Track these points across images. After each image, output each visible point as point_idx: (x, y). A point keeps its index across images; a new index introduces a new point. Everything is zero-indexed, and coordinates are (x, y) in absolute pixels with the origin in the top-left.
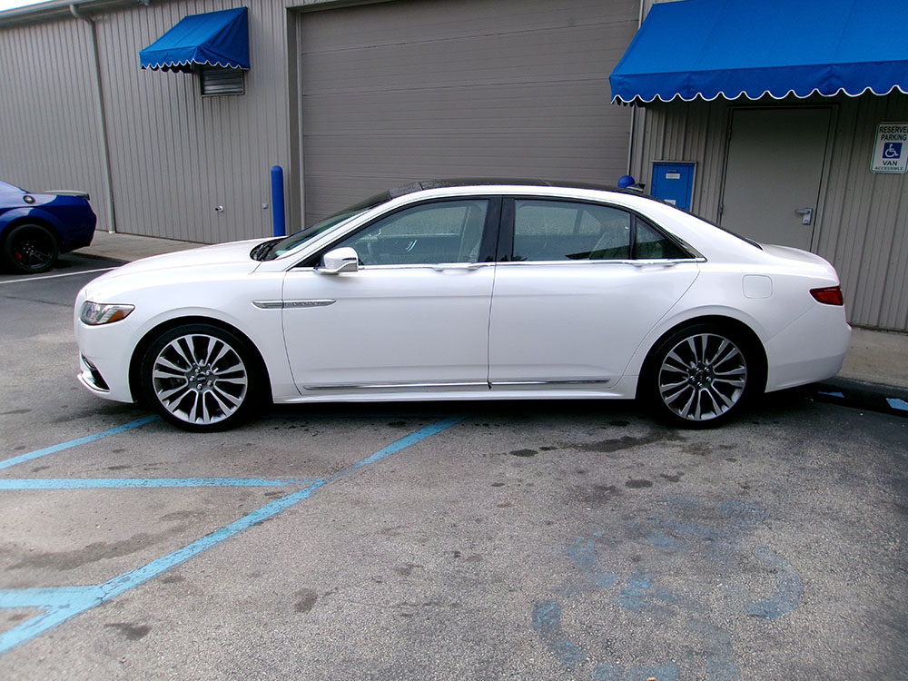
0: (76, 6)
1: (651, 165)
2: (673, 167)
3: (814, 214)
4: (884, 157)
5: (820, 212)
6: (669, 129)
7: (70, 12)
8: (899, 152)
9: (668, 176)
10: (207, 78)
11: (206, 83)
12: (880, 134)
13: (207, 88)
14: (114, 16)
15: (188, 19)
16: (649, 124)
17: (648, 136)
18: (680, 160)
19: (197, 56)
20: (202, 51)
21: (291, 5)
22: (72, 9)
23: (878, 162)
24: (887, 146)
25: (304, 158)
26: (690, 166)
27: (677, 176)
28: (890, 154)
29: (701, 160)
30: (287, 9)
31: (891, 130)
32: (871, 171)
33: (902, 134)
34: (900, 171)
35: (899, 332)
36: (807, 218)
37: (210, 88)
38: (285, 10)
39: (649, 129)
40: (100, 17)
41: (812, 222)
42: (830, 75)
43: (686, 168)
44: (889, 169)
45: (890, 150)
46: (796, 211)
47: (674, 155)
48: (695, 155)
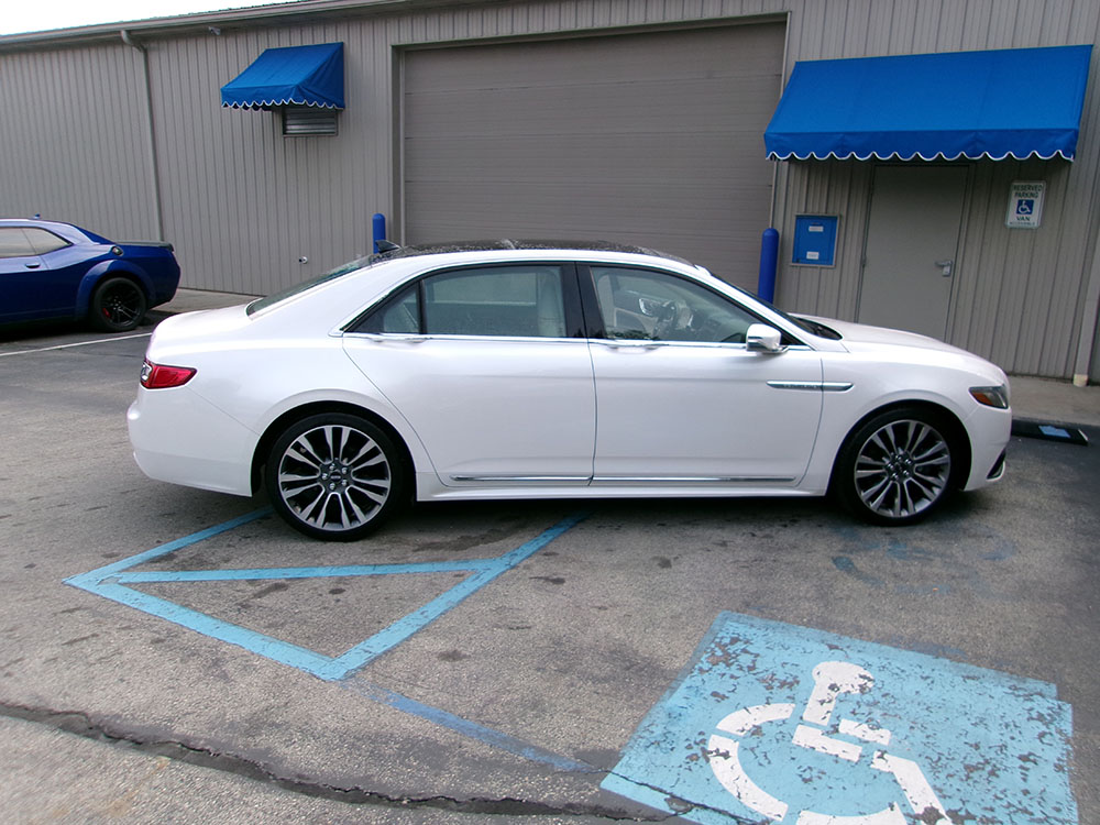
0: (129, 32)
1: (794, 219)
2: (816, 220)
3: (953, 267)
4: (1018, 212)
5: (959, 265)
6: (812, 183)
7: (120, 38)
8: (1031, 209)
9: (811, 229)
10: (288, 117)
11: (288, 122)
12: (1014, 193)
13: (289, 127)
14: (173, 45)
15: (268, 51)
16: (792, 177)
17: (791, 189)
18: (823, 213)
19: (296, 95)
20: (300, 91)
21: (397, 43)
22: (124, 35)
23: (1013, 218)
24: (1020, 203)
25: (406, 205)
26: (834, 219)
27: (820, 229)
28: (1023, 210)
29: (844, 214)
30: (393, 47)
31: (1024, 188)
32: (1005, 226)
33: (1034, 192)
34: (1031, 226)
35: (1033, 376)
36: (947, 270)
37: (293, 128)
38: (390, 48)
39: (791, 183)
40: (152, 45)
41: (952, 275)
42: (976, 140)
43: (829, 221)
44: (1023, 224)
45: (1024, 206)
46: (936, 263)
47: (818, 209)
48: (838, 208)
